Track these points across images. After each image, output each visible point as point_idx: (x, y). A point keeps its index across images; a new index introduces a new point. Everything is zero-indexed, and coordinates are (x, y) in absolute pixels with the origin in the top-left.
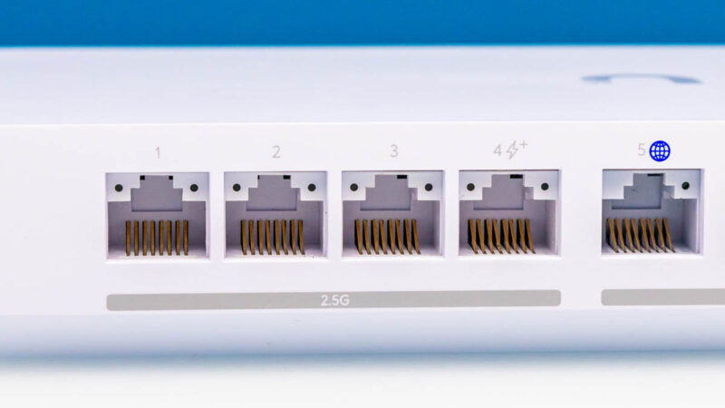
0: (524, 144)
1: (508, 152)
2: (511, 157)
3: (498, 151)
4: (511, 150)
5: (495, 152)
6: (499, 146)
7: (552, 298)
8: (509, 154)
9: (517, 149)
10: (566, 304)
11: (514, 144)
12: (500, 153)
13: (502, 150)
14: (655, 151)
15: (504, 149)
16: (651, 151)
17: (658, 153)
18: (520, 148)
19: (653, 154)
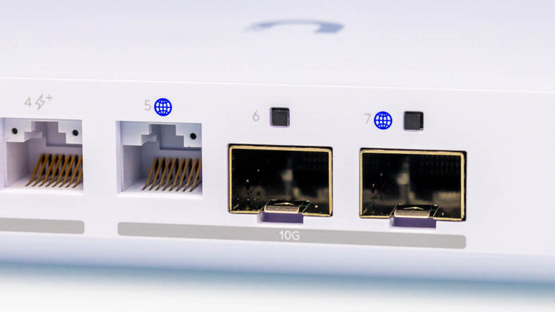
0: (49, 98)
1: (36, 103)
2: (39, 108)
3: (28, 103)
4: (39, 102)
5: (26, 104)
6: (29, 99)
7: (77, 227)
8: (37, 106)
9: (44, 102)
10: (89, 232)
11: (41, 97)
12: (30, 104)
13: (32, 102)
14: (159, 107)
15: (33, 101)
16: (155, 107)
17: (161, 109)
18: (47, 100)
19: (158, 109)
